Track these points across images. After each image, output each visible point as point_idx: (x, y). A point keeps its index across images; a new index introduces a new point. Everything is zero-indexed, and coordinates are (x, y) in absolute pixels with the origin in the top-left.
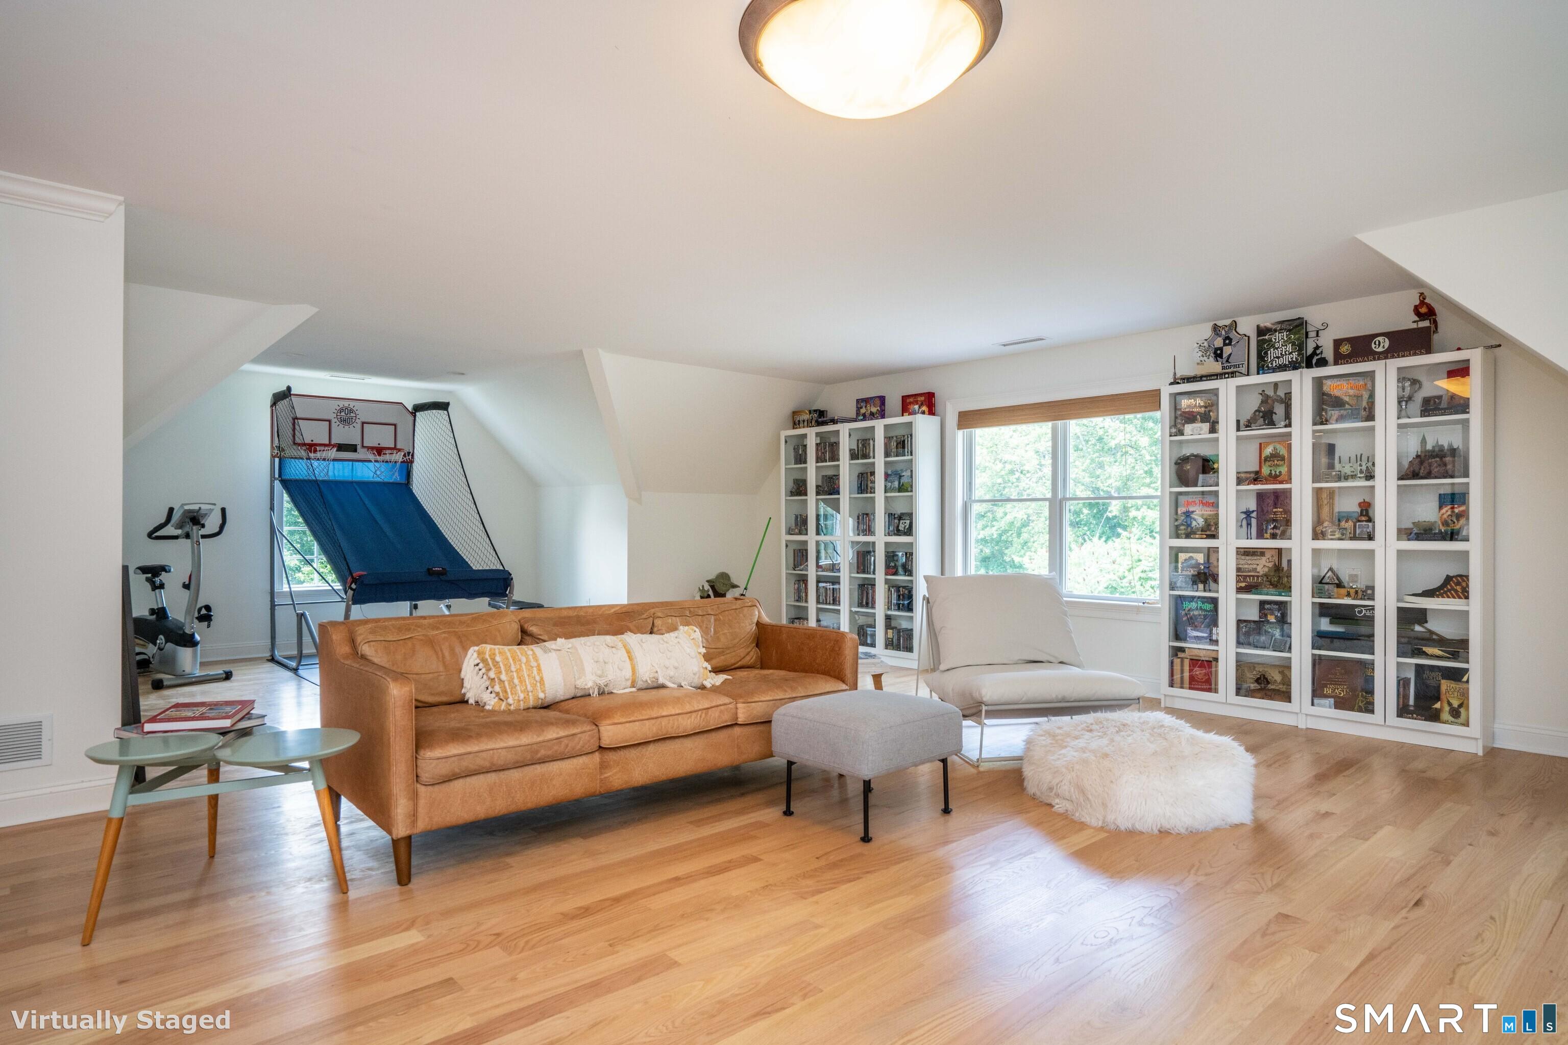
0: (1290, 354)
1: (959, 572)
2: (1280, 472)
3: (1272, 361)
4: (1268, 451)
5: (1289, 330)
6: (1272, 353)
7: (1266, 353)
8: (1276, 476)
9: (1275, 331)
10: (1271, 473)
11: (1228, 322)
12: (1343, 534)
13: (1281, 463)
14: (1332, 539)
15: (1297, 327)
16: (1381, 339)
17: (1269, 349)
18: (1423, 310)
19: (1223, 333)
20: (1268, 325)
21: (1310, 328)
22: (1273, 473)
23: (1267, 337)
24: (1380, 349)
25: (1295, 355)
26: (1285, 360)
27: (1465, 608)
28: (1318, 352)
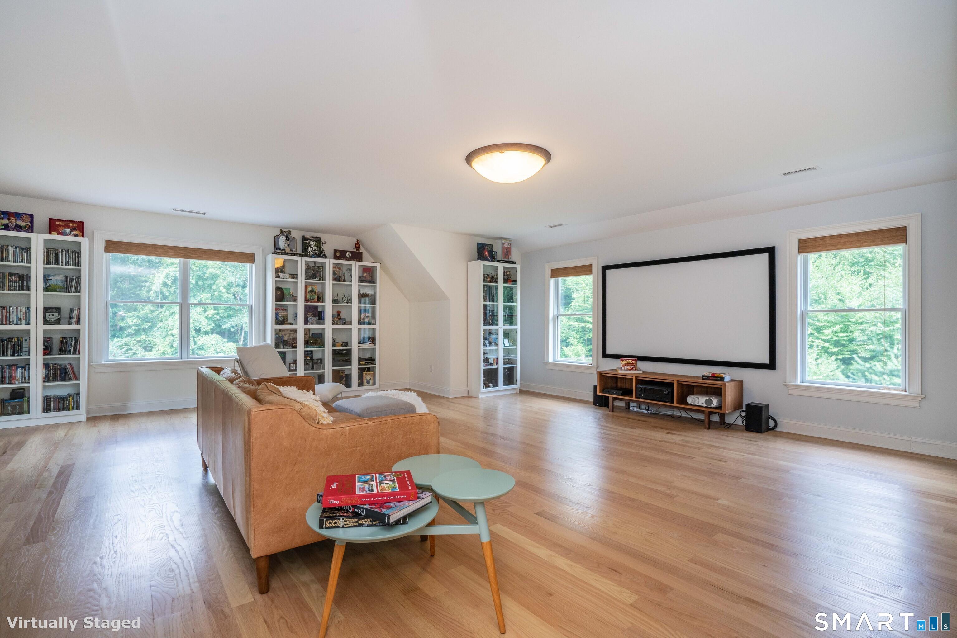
0: (316, 251)
1: (249, 346)
2: (314, 298)
3: (309, 252)
4: (309, 289)
5: (316, 241)
6: (309, 249)
7: (307, 248)
8: (312, 299)
9: (311, 240)
10: (310, 298)
11: (287, 230)
12: (340, 323)
13: (314, 294)
14: (337, 325)
15: (318, 240)
16: (348, 253)
17: (308, 247)
18: (357, 246)
19: (286, 235)
20: (308, 237)
21: (321, 242)
22: (311, 298)
23: (308, 242)
24: (348, 257)
25: (318, 251)
26: (314, 253)
27: (374, 347)
28: (323, 252)
